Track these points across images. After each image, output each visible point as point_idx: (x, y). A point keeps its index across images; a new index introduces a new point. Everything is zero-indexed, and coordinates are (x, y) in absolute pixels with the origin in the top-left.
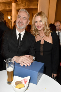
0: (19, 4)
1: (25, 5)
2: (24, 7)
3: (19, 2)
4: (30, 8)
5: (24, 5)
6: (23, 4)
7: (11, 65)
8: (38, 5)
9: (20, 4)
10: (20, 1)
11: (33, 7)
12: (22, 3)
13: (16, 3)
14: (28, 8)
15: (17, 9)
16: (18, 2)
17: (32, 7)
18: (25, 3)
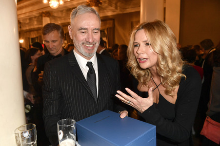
0: (104, 7)
1: (116, 8)
2: (114, 11)
3: (103, 3)
4: (125, 12)
5: (113, 8)
6: (111, 6)
7: (71, 135)
8: (140, 6)
9: (107, 7)
10: (105, 2)
11: (133, 11)
12: (110, 4)
13: (99, 7)
14: (121, 13)
15: (101, 17)
16: (101, 3)
17: (130, 10)
18: (116, 4)
